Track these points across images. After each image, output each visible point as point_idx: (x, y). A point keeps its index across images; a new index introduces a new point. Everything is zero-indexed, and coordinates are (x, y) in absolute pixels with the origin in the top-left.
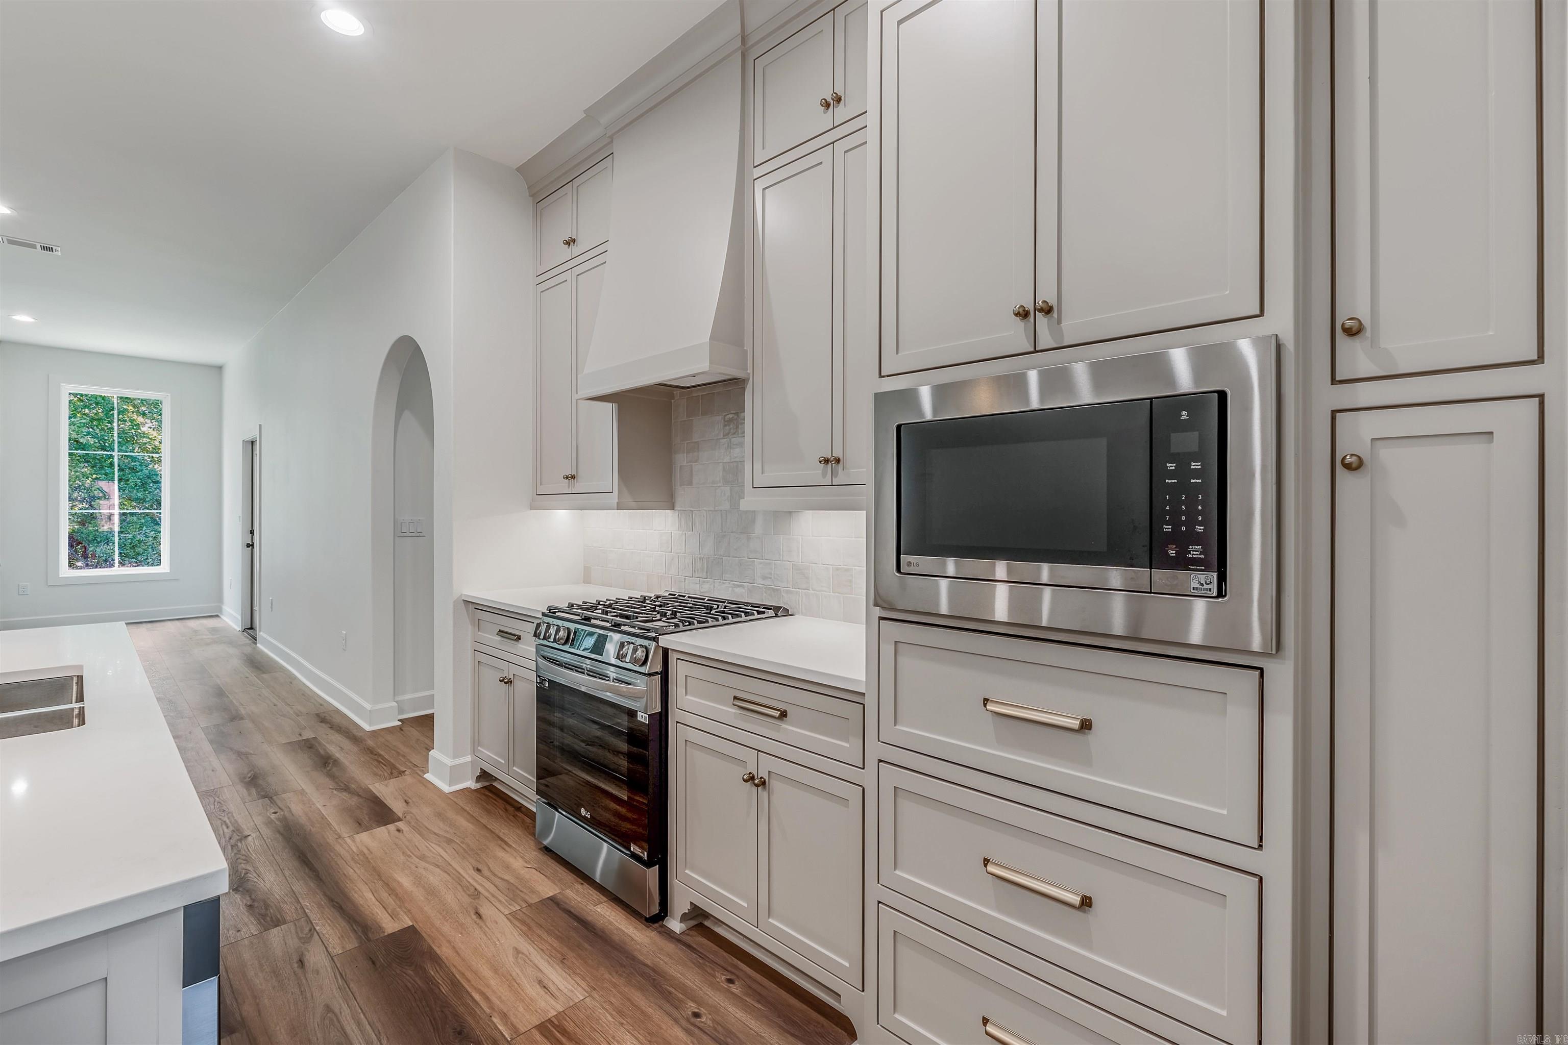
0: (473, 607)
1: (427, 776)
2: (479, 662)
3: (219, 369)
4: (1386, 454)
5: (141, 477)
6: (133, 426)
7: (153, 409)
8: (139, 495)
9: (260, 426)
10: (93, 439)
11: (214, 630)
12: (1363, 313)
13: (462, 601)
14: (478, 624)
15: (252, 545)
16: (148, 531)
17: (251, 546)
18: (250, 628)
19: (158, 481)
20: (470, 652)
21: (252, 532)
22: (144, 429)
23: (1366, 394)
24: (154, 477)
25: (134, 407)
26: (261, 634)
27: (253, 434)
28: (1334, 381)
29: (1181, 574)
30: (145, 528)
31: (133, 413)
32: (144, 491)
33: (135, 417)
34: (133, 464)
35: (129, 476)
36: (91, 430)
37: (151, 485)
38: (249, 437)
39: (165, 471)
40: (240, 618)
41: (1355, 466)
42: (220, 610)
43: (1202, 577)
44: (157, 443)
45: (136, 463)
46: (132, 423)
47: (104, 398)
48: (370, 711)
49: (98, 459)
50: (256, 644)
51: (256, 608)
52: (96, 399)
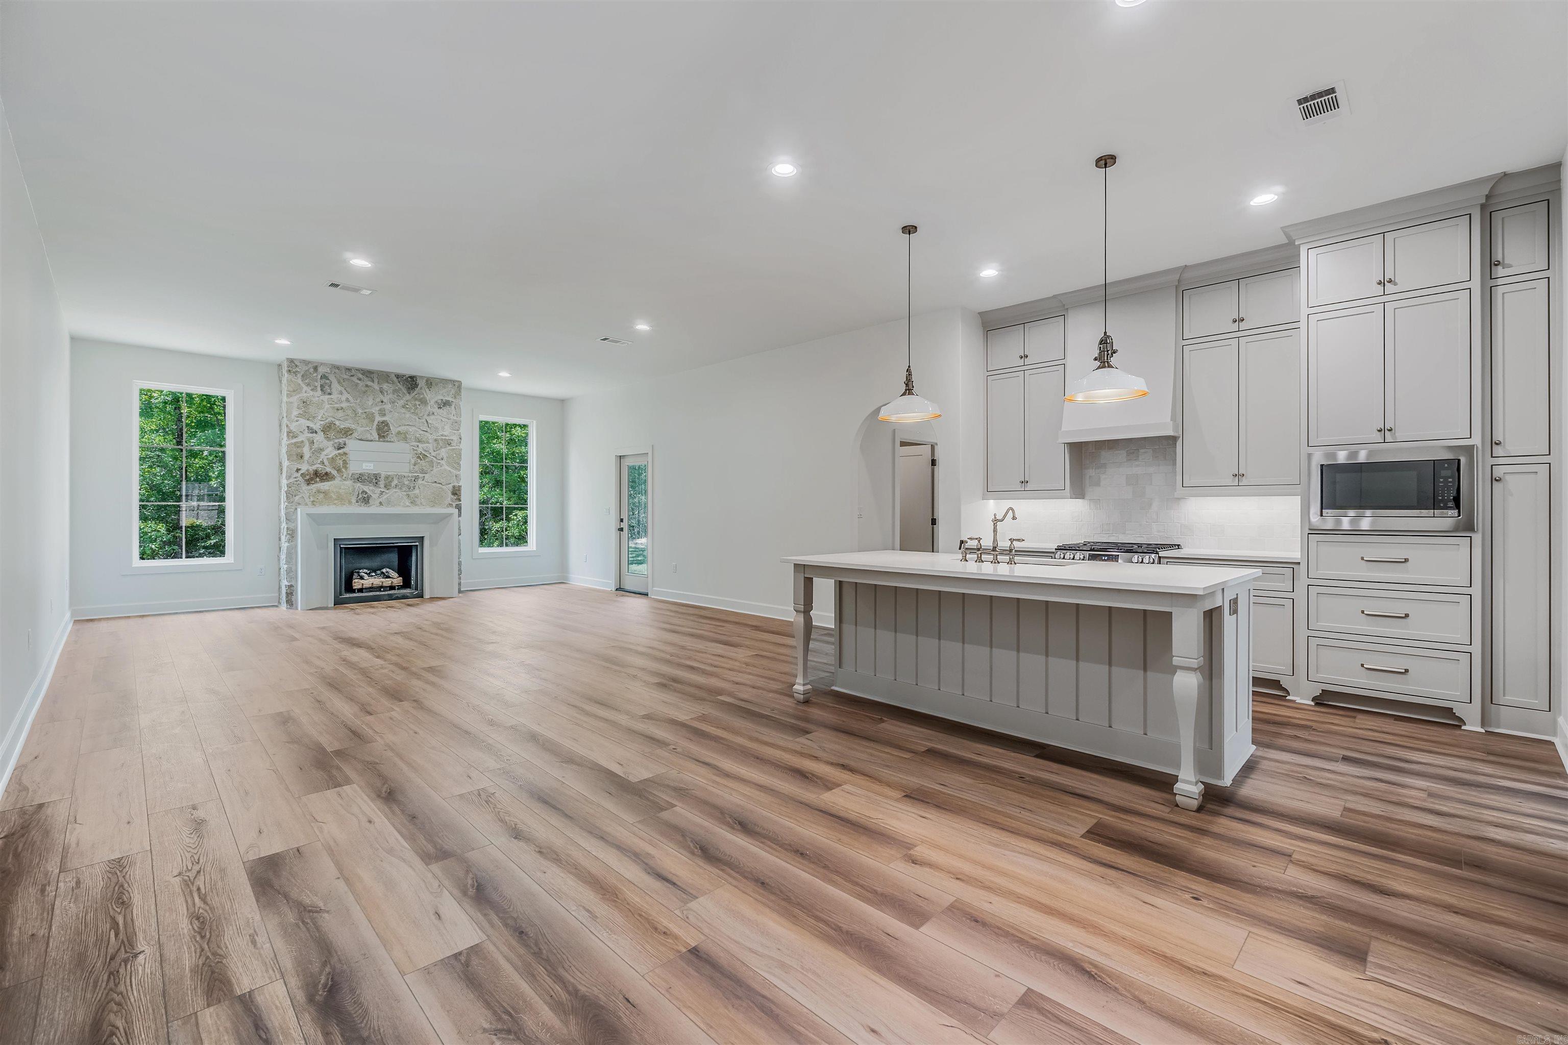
3: (564, 402)
4: (1508, 477)
12: (1501, 439)
21: (621, 520)
23: (1501, 461)
28: (1492, 457)
29: (1445, 511)
41: (1498, 480)
43: (1453, 511)
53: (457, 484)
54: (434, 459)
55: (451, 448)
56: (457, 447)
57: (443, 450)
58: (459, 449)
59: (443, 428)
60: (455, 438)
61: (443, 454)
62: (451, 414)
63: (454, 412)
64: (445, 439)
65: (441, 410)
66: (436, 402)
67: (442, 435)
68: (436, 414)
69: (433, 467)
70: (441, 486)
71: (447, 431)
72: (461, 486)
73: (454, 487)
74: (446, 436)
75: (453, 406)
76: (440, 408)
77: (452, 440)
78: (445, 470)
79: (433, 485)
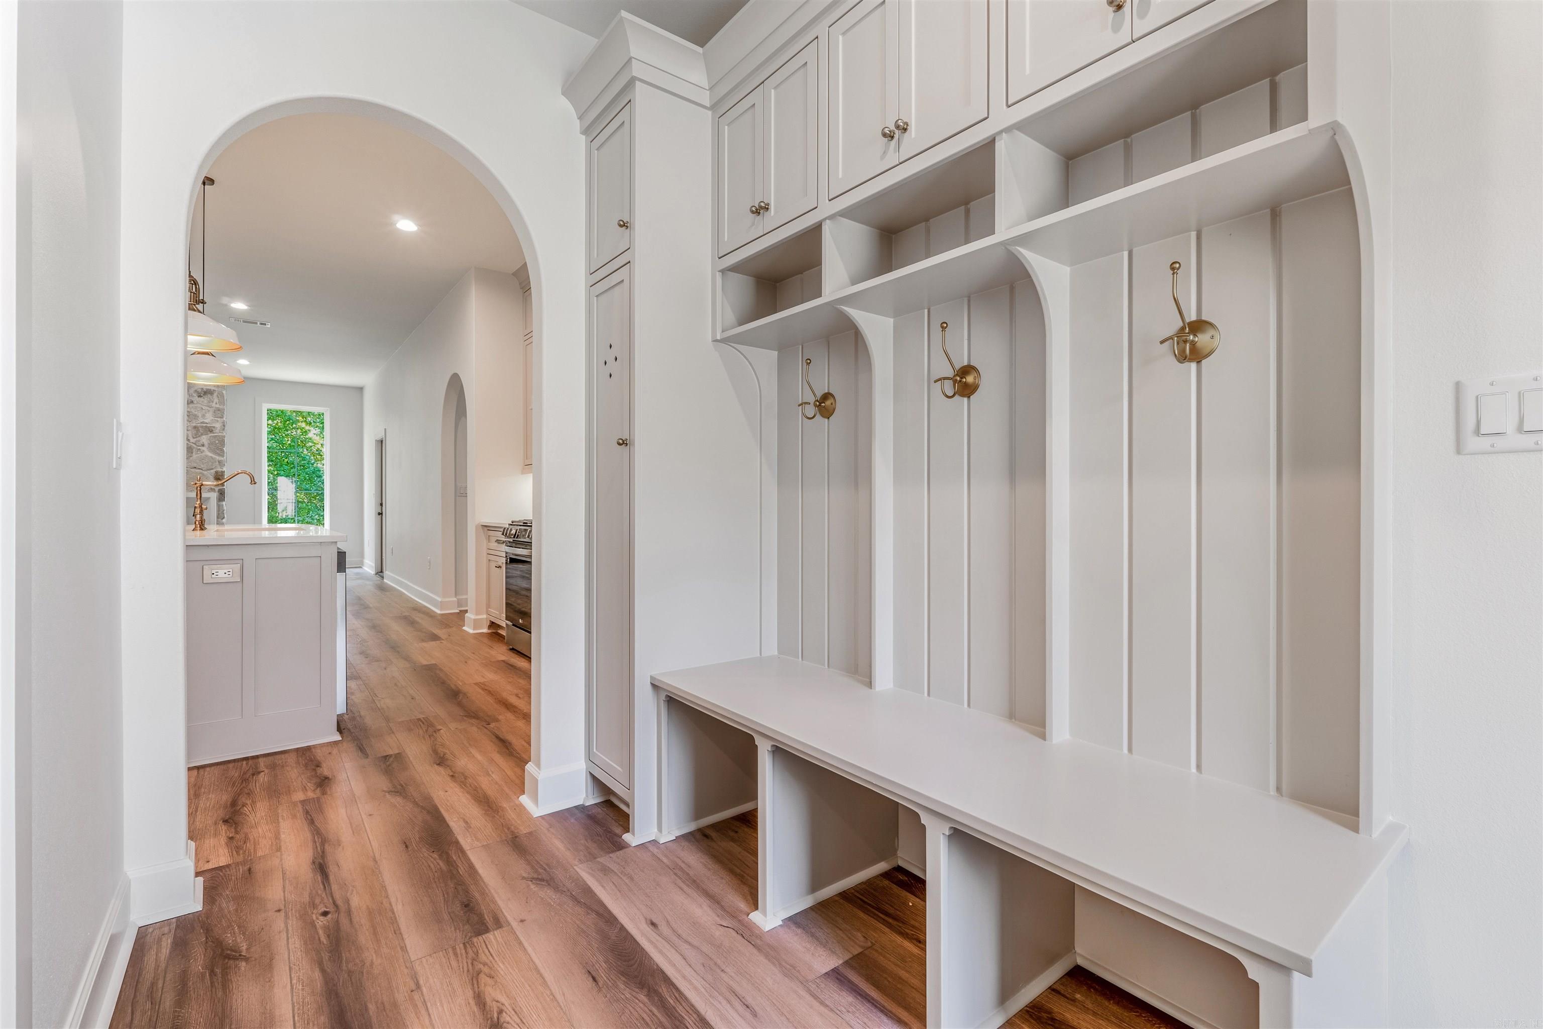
0: (487, 528)
1: (464, 628)
2: (489, 560)
3: (361, 389)
5: (309, 473)
6: (303, 433)
7: (318, 420)
8: (307, 486)
9: (385, 429)
10: (275, 443)
11: (357, 574)
13: (481, 527)
14: (489, 538)
15: (382, 514)
16: (314, 515)
17: (380, 514)
18: (380, 572)
19: (320, 476)
20: (485, 554)
21: (381, 505)
22: (310, 435)
24: (318, 472)
25: (303, 418)
26: (387, 573)
27: (380, 435)
30: (311, 512)
31: (302, 422)
32: (311, 483)
33: (303, 425)
34: (303, 462)
35: (301, 472)
36: (273, 436)
37: (315, 479)
38: (379, 438)
39: (326, 467)
40: (374, 565)
42: (363, 565)
44: (319, 446)
45: (305, 462)
46: (302, 430)
47: (282, 412)
48: (441, 602)
49: (279, 459)
50: (383, 580)
51: (384, 558)
52: (277, 412)
53: (220, 470)
54: (194, 445)
55: (213, 435)
56: (220, 434)
57: (204, 436)
58: (222, 436)
59: (203, 416)
60: (218, 425)
61: (204, 441)
62: (213, 402)
63: (216, 400)
64: (206, 427)
65: (202, 399)
66: (196, 391)
67: (202, 423)
68: (195, 402)
69: (192, 453)
70: (201, 471)
71: (209, 418)
72: (224, 472)
73: (216, 472)
74: (207, 423)
75: (215, 394)
76: (200, 396)
77: (214, 427)
78: (207, 456)
79: (192, 470)
